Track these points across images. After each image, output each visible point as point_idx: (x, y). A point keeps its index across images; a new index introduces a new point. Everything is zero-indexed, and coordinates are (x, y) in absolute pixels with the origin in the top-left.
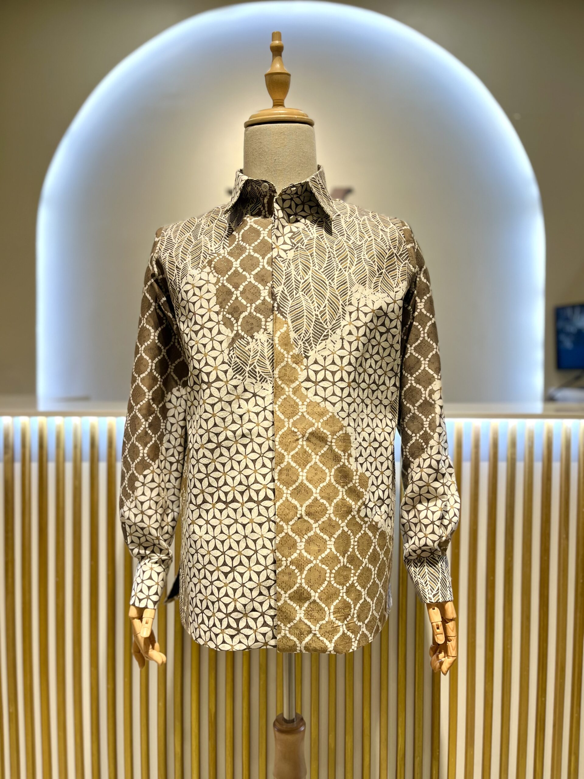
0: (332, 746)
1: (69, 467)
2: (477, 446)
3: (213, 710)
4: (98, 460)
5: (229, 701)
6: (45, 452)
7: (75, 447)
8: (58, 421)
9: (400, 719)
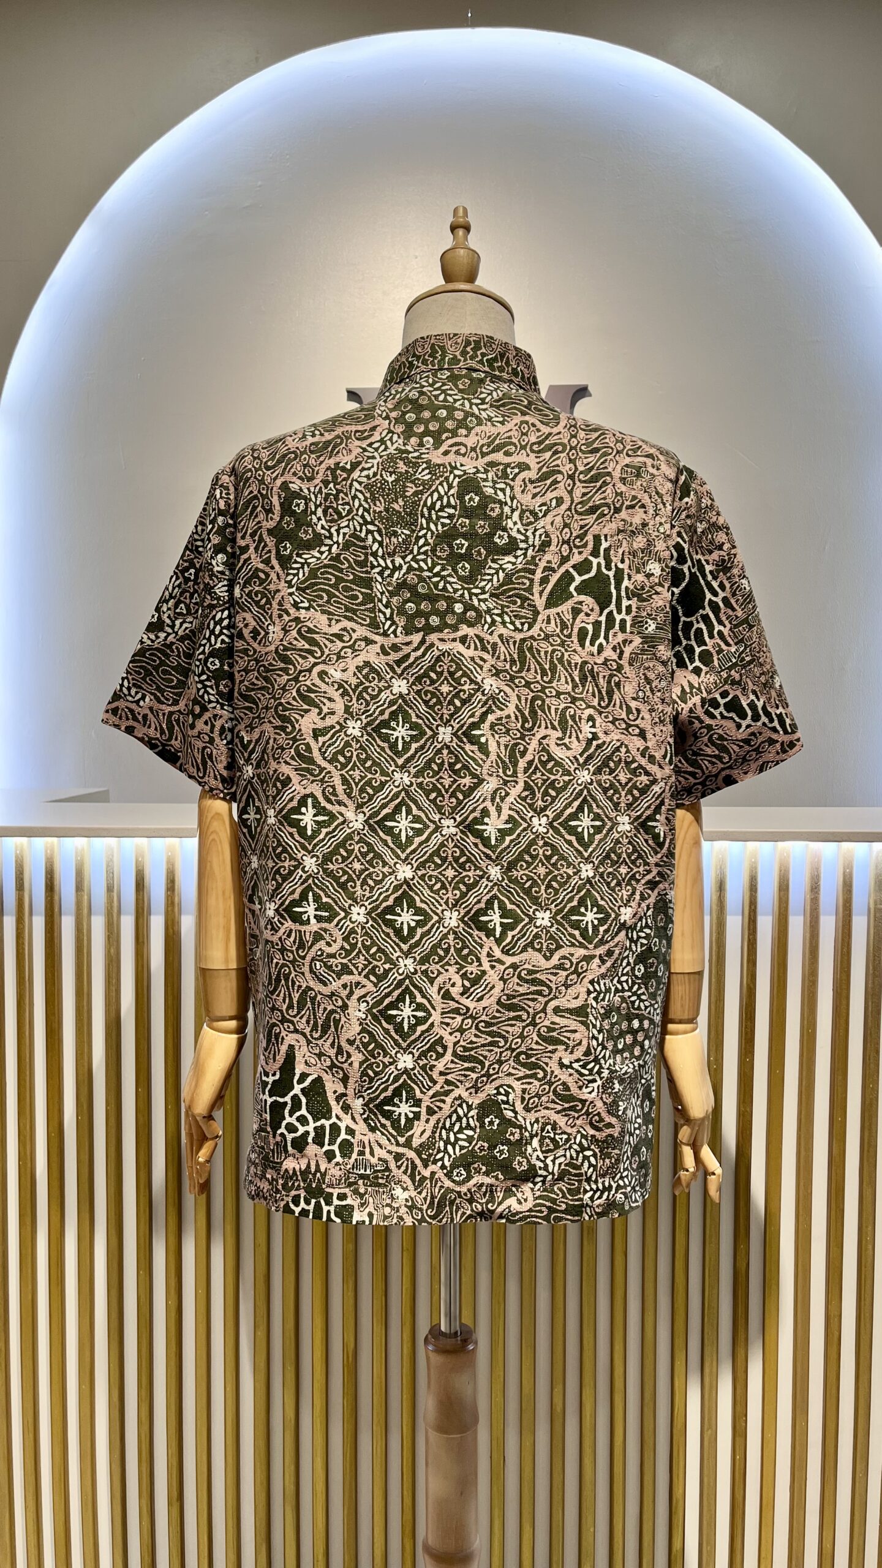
0: (559, 1408)
1: (98, 925)
2: (815, 888)
3: (352, 1345)
4: (149, 913)
5: (379, 1330)
6: (56, 898)
7: (110, 889)
8: (80, 842)
9: (677, 1363)
